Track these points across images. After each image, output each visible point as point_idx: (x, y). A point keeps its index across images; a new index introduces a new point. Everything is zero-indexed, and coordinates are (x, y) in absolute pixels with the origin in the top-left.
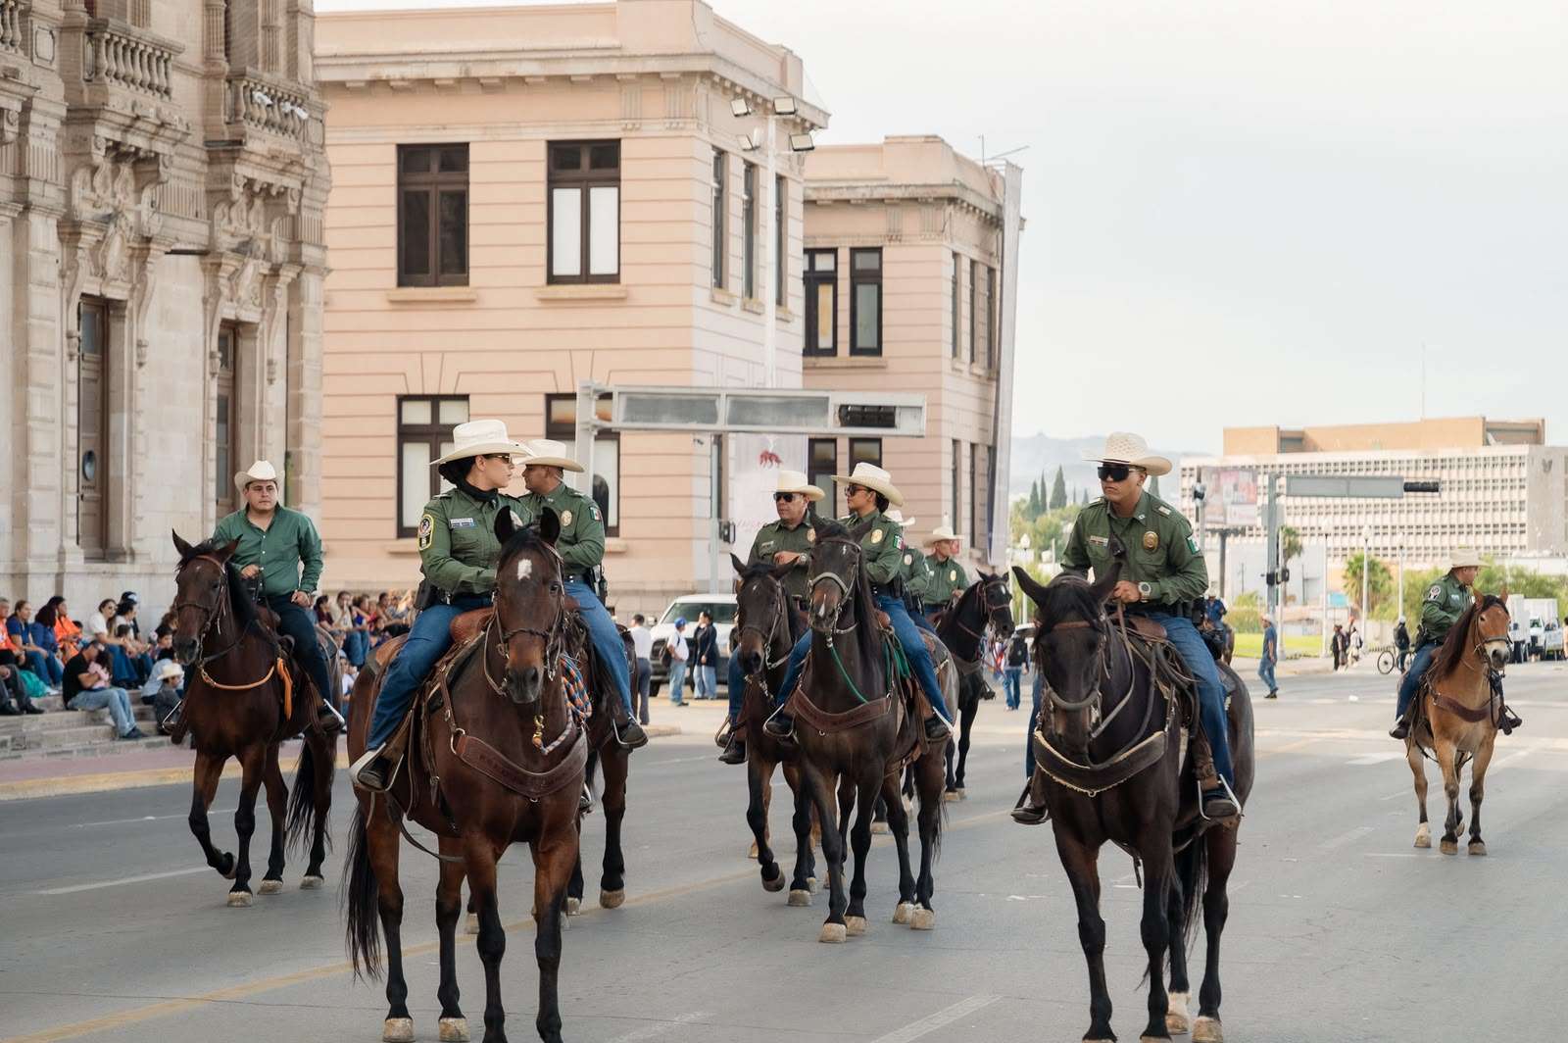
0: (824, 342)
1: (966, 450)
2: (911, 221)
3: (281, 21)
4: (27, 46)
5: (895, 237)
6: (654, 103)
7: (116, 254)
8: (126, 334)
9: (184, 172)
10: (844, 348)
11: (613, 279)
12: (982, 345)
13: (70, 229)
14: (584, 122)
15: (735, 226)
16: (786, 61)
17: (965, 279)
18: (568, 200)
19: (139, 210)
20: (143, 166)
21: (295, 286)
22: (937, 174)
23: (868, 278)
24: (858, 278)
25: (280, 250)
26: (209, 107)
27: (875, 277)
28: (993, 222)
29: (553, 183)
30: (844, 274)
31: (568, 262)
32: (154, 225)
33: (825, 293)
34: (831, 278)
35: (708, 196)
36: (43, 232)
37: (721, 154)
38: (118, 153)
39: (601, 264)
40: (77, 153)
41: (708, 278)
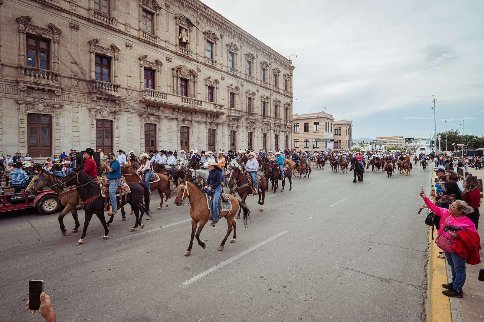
0: (337, 134)
1: (348, 141)
2: (343, 126)
3: (290, 116)
4: (271, 119)
5: (342, 127)
6: (321, 119)
7: (278, 132)
8: (279, 137)
9: (283, 127)
10: (338, 134)
11: (318, 131)
12: (349, 134)
13: (274, 131)
14: (316, 121)
15: (327, 127)
16: (332, 116)
17: (348, 129)
18: (315, 126)
19: (279, 129)
20: (280, 126)
21: (291, 133)
22: (345, 122)
23: (340, 129)
24: (339, 130)
25: (290, 131)
26: (285, 122)
27: (341, 129)
28: (350, 125)
29: (314, 125)
30: (338, 129)
31: (315, 130)
32: (280, 130)
33: (337, 131)
34: (337, 130)
35: (325, 125)
36: (272, 131)
37: (326, 122)
38: (278, 126)
39: (318, 130)
40: (275, 126)
41: (325, 130)
